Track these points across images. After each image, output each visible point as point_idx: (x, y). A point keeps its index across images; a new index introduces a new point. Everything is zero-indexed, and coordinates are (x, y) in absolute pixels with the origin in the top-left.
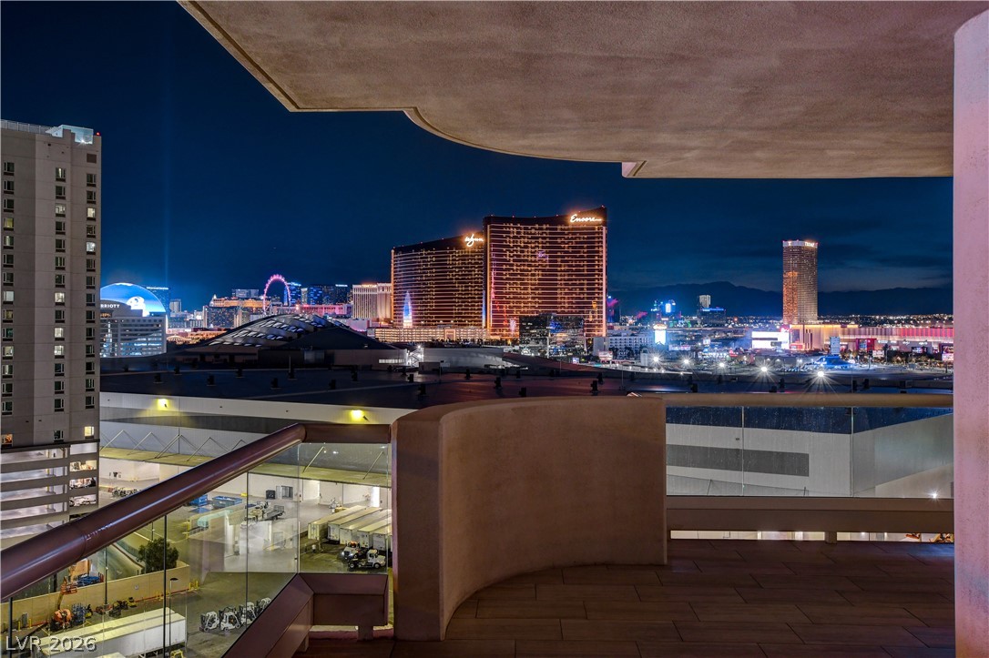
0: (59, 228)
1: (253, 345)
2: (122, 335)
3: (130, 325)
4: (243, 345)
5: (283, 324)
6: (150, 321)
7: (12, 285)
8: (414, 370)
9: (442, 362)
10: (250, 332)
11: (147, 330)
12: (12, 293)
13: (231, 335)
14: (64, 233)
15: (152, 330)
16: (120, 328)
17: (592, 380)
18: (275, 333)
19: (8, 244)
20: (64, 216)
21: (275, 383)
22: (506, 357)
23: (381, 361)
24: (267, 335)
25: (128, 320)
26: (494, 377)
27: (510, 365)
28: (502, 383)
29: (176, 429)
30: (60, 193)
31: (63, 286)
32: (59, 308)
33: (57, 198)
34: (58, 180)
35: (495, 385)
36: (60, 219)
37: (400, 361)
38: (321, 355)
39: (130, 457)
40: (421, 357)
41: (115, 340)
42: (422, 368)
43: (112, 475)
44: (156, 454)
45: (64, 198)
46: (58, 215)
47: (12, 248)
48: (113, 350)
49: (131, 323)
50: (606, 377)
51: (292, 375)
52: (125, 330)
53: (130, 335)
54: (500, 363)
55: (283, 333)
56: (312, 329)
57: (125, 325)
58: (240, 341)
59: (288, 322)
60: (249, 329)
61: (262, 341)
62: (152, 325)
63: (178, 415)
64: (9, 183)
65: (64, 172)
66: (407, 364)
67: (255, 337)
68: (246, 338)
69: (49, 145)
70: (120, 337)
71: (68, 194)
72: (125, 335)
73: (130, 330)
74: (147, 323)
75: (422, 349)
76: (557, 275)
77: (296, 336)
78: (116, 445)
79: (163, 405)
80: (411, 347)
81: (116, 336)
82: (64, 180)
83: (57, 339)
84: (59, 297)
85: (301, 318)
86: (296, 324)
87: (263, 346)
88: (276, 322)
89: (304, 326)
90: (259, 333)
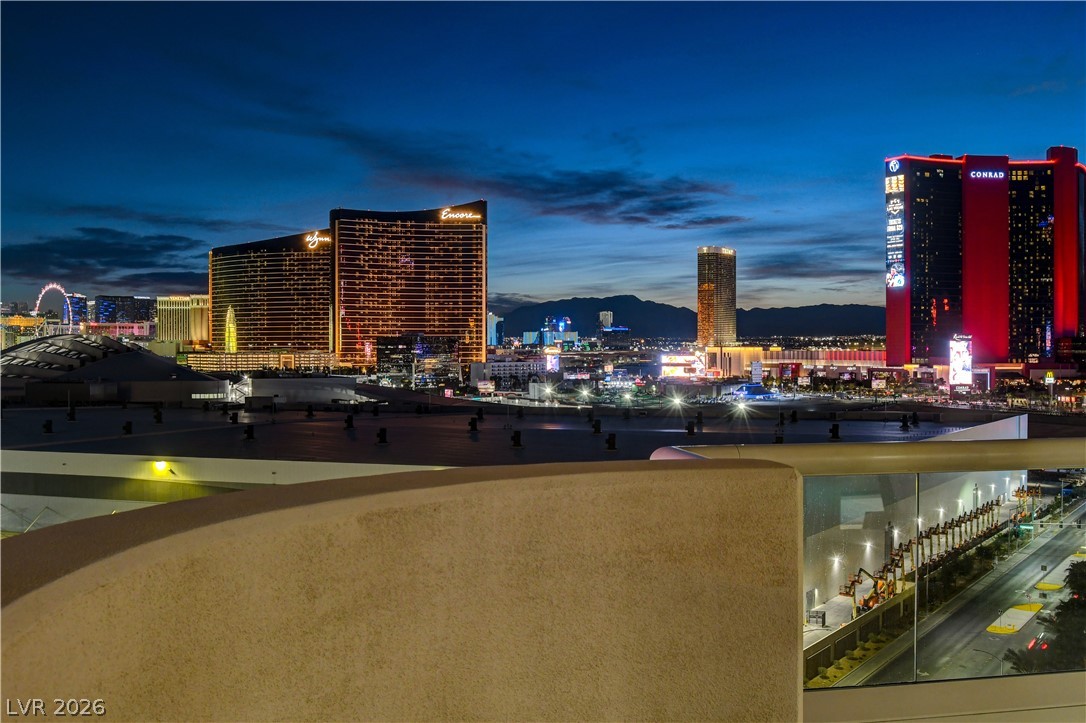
1: (19, 376)
5: (61, 348)
8: (237, 406)
9: (277, 396)
10: (15, 358)
17: (468, 417)
18: (49, 360)
21: (49, 426)
22: (360, 389)
23: (194, 396)
24: (39, 363)
26: (345, 416)
27: (365, 399)
28: (355, 423)
35: (345, 425)
37: (220, 396)
38: (113, 389)
40: (248, 390)
42: (250, 404)
50: (488, 413)
51: (72, 416)
54: (353, 398)
55: (60, 360)
56: (99, 354)
59: (67, 346)
60: (13, 354)
61: (31, 371)
66: (230, 400)
67: (23, 366)
68: (9, 367)
75: (249, 381)
76: (424, 285)
77: (77, 363)
80: (236, 378)
85: (86, 339)
86: (79, 348)
87: (33, 377)
88: (51, 345)
89: (89, 350)
90: (27, 360)
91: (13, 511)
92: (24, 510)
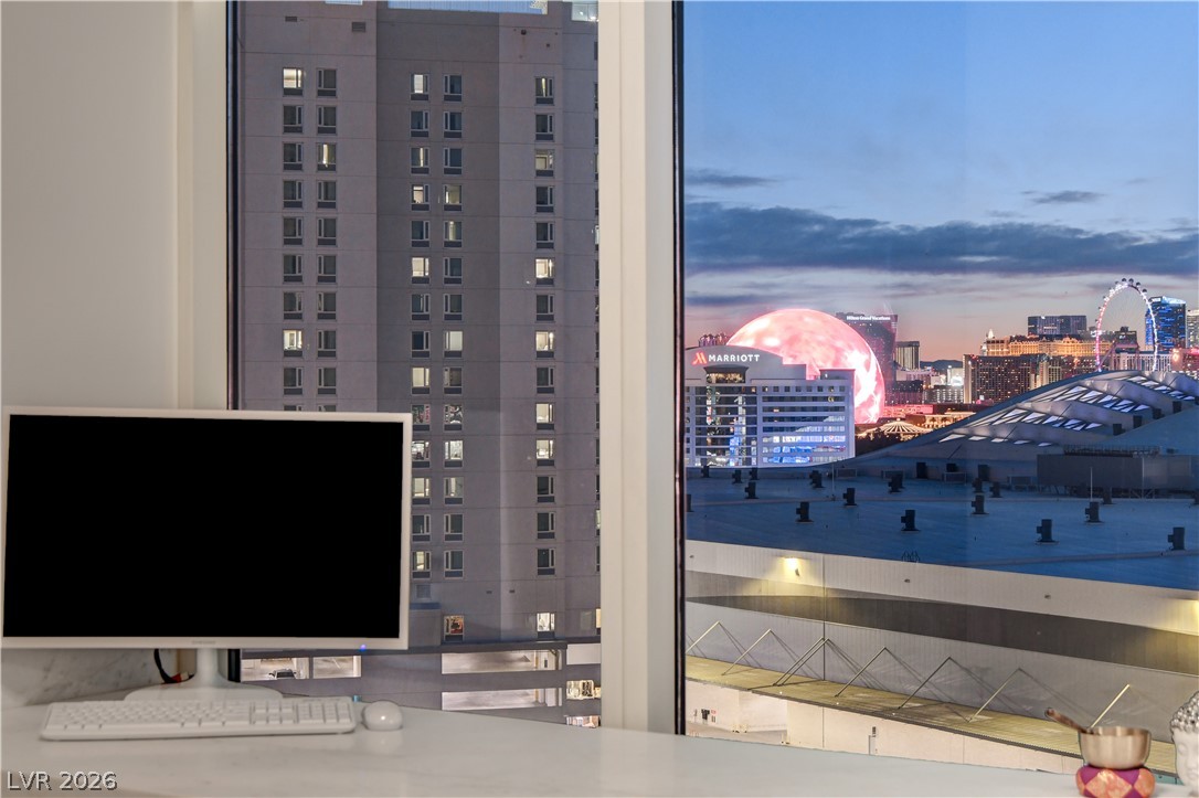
0: (543, 199)
1: (1033, 442)
2: (765, 419)
3: (782, 399)
4: (1011, 441)
5: (1105, 394)
6: (820, 389)
7: (459, 318)
10: (1030, 412)
11: (815, 409)
12: (460, 333)
13: (985, 421)
14: (551, 210)
15: (826, 409)
16: (760, 404)
18: (1083, 414)
19: (451, 238)
20: (549, 173)
21: (1045, 529)
24: (1067, 420)
25: (776, 389)
29: (817, 625)
30: (543, 129)
31: (551, 318)
32: (543, 363)
33: (539, 138)
34: (540, 101)
36: (544, 182)
39: (729, 679)
41: (752, 431)
43: (700, 715)
44: (775, 676)
45: (550, 138)
46: (540, 173)
47: (457, 244)
48: (749, 451)
49: (781, 393)
51: (1093, 514)
52: (771, 409)
53: (781, 419)
55: (1101, 415)
56: (1167, 406)
57: (770, 399)
58: (1005, 433)
59: (1115, 390)
60: (1027, 405)
61: (1052, 435)
62: (825, 399)
63: (820, 594)
64: (453, 115)
65: (550, 84)
67: (1042, 425)
68: (1017, 427)
69: (524, 33)
70: (761, 425)
71: (557, 132)
72: (771, 419)
73: (782, 409)
74: (814, 393)
77: (1127, 422)
78: (705, 651)
79: (792, 573)
81: (754, 421)
82: (550, 101)
83: (541, 426)
84: (543, 340)
85: (1149, 379)
86: (1134, 393)
87: (1055, 444)
88: (1090, 390)
89: (1151, 398)
90: (1048, 416)
91: (968, 670)
92: (984, 671)
